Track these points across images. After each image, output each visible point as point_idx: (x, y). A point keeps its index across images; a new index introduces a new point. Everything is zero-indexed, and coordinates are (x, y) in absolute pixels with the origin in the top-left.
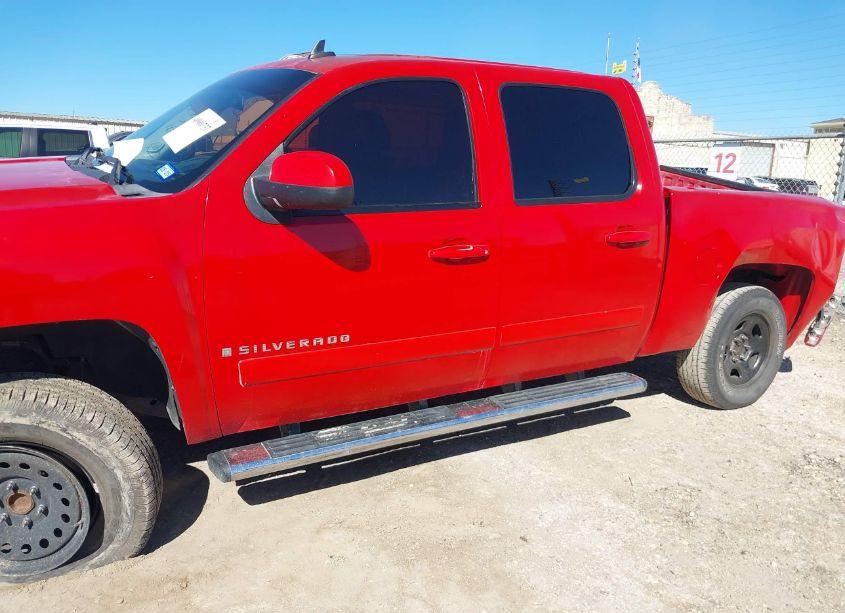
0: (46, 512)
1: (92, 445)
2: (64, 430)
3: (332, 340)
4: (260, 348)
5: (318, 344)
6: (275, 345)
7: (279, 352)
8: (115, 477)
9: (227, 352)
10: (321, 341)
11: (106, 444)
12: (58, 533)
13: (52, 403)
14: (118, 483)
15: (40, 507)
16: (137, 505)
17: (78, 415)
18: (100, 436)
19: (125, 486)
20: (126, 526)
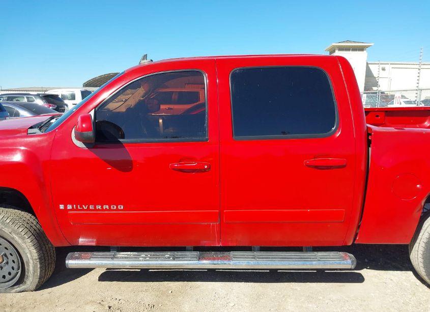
0: (7, 263)
1: (20, 241)
2: (10, 233)
3: (114, 207)
4: (77, 207)
5: (106, 208)
6: (84, 206)
7: (86, 210)
8: (27, 257)
9: (62, 207)
10: (107, 207)
11: (25, 243)
12: (10, 274)
13: (8, 221)
14: (29, 260)
15: (5, 261)
16: (35, 271)
17: (17, 228)
18: (23, 239)
19: (31, 261)
20: (31, 279)
